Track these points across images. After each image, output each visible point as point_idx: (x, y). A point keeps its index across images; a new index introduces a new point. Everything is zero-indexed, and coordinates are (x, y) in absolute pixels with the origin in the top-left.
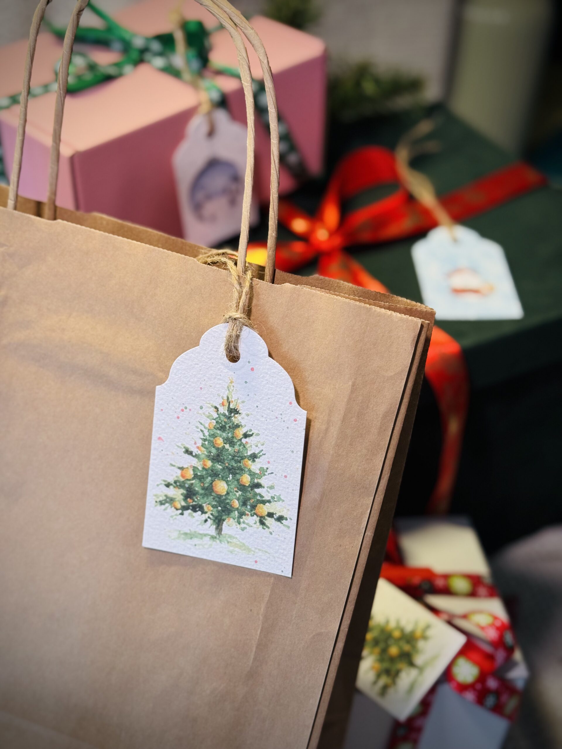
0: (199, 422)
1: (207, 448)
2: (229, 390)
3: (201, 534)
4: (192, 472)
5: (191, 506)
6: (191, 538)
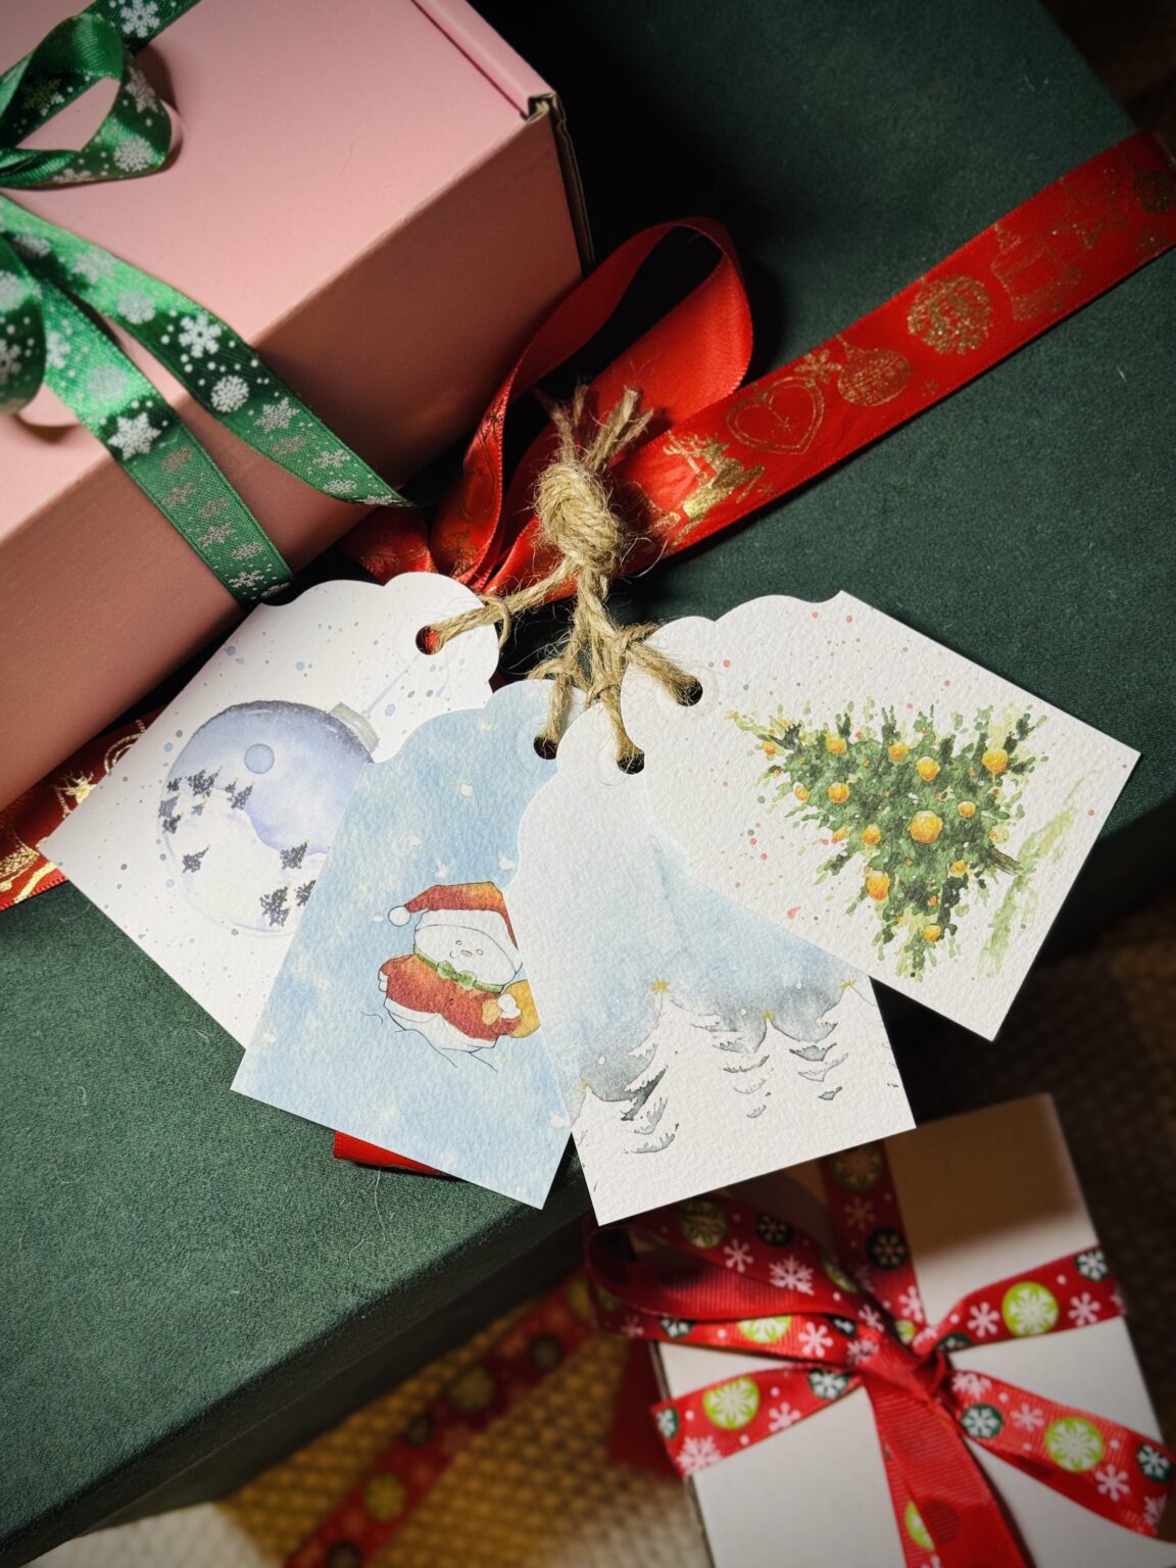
0: (786, 816)
1: (842, 823)
2: (748, 729)
3: (1005, 906)
4: (879, 874)
5: (944, 902)
6: (1007, 930)
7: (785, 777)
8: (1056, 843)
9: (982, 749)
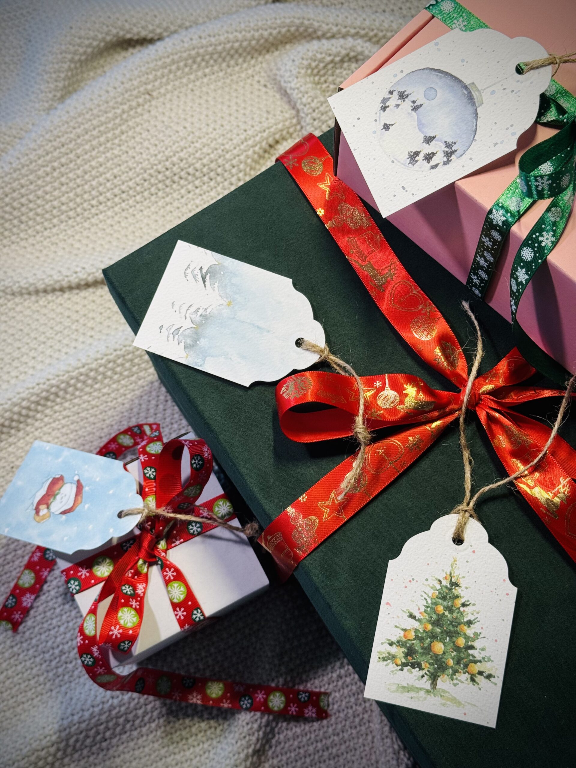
0: (424, 591)
1: (428, 614)
2: (452, 567)
3: (417, 688)
4: (413, 634)
5: (411, 663)
6: (408, 692)
7: (438, 587)
8: (448, 703)
9: (475, 662)
